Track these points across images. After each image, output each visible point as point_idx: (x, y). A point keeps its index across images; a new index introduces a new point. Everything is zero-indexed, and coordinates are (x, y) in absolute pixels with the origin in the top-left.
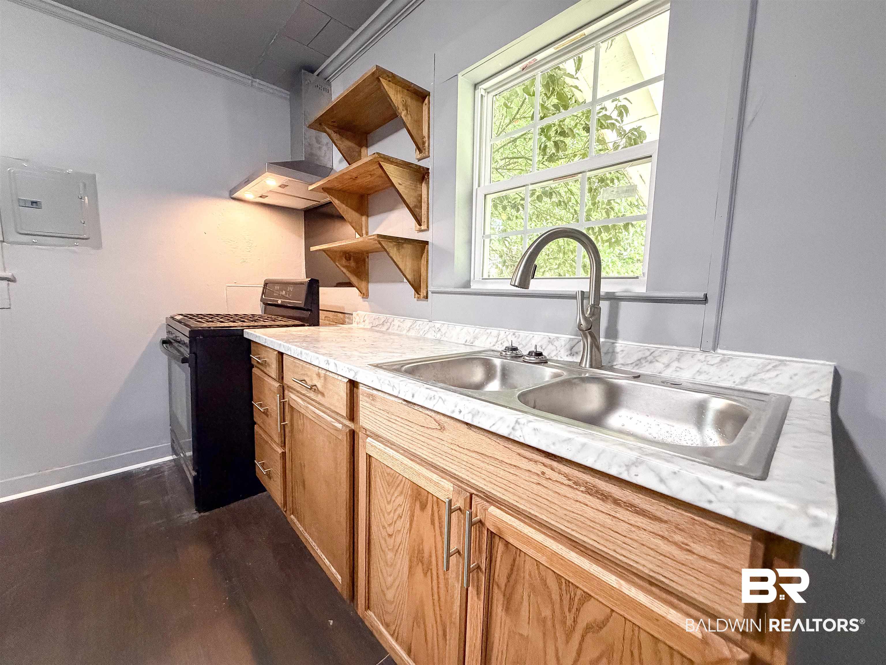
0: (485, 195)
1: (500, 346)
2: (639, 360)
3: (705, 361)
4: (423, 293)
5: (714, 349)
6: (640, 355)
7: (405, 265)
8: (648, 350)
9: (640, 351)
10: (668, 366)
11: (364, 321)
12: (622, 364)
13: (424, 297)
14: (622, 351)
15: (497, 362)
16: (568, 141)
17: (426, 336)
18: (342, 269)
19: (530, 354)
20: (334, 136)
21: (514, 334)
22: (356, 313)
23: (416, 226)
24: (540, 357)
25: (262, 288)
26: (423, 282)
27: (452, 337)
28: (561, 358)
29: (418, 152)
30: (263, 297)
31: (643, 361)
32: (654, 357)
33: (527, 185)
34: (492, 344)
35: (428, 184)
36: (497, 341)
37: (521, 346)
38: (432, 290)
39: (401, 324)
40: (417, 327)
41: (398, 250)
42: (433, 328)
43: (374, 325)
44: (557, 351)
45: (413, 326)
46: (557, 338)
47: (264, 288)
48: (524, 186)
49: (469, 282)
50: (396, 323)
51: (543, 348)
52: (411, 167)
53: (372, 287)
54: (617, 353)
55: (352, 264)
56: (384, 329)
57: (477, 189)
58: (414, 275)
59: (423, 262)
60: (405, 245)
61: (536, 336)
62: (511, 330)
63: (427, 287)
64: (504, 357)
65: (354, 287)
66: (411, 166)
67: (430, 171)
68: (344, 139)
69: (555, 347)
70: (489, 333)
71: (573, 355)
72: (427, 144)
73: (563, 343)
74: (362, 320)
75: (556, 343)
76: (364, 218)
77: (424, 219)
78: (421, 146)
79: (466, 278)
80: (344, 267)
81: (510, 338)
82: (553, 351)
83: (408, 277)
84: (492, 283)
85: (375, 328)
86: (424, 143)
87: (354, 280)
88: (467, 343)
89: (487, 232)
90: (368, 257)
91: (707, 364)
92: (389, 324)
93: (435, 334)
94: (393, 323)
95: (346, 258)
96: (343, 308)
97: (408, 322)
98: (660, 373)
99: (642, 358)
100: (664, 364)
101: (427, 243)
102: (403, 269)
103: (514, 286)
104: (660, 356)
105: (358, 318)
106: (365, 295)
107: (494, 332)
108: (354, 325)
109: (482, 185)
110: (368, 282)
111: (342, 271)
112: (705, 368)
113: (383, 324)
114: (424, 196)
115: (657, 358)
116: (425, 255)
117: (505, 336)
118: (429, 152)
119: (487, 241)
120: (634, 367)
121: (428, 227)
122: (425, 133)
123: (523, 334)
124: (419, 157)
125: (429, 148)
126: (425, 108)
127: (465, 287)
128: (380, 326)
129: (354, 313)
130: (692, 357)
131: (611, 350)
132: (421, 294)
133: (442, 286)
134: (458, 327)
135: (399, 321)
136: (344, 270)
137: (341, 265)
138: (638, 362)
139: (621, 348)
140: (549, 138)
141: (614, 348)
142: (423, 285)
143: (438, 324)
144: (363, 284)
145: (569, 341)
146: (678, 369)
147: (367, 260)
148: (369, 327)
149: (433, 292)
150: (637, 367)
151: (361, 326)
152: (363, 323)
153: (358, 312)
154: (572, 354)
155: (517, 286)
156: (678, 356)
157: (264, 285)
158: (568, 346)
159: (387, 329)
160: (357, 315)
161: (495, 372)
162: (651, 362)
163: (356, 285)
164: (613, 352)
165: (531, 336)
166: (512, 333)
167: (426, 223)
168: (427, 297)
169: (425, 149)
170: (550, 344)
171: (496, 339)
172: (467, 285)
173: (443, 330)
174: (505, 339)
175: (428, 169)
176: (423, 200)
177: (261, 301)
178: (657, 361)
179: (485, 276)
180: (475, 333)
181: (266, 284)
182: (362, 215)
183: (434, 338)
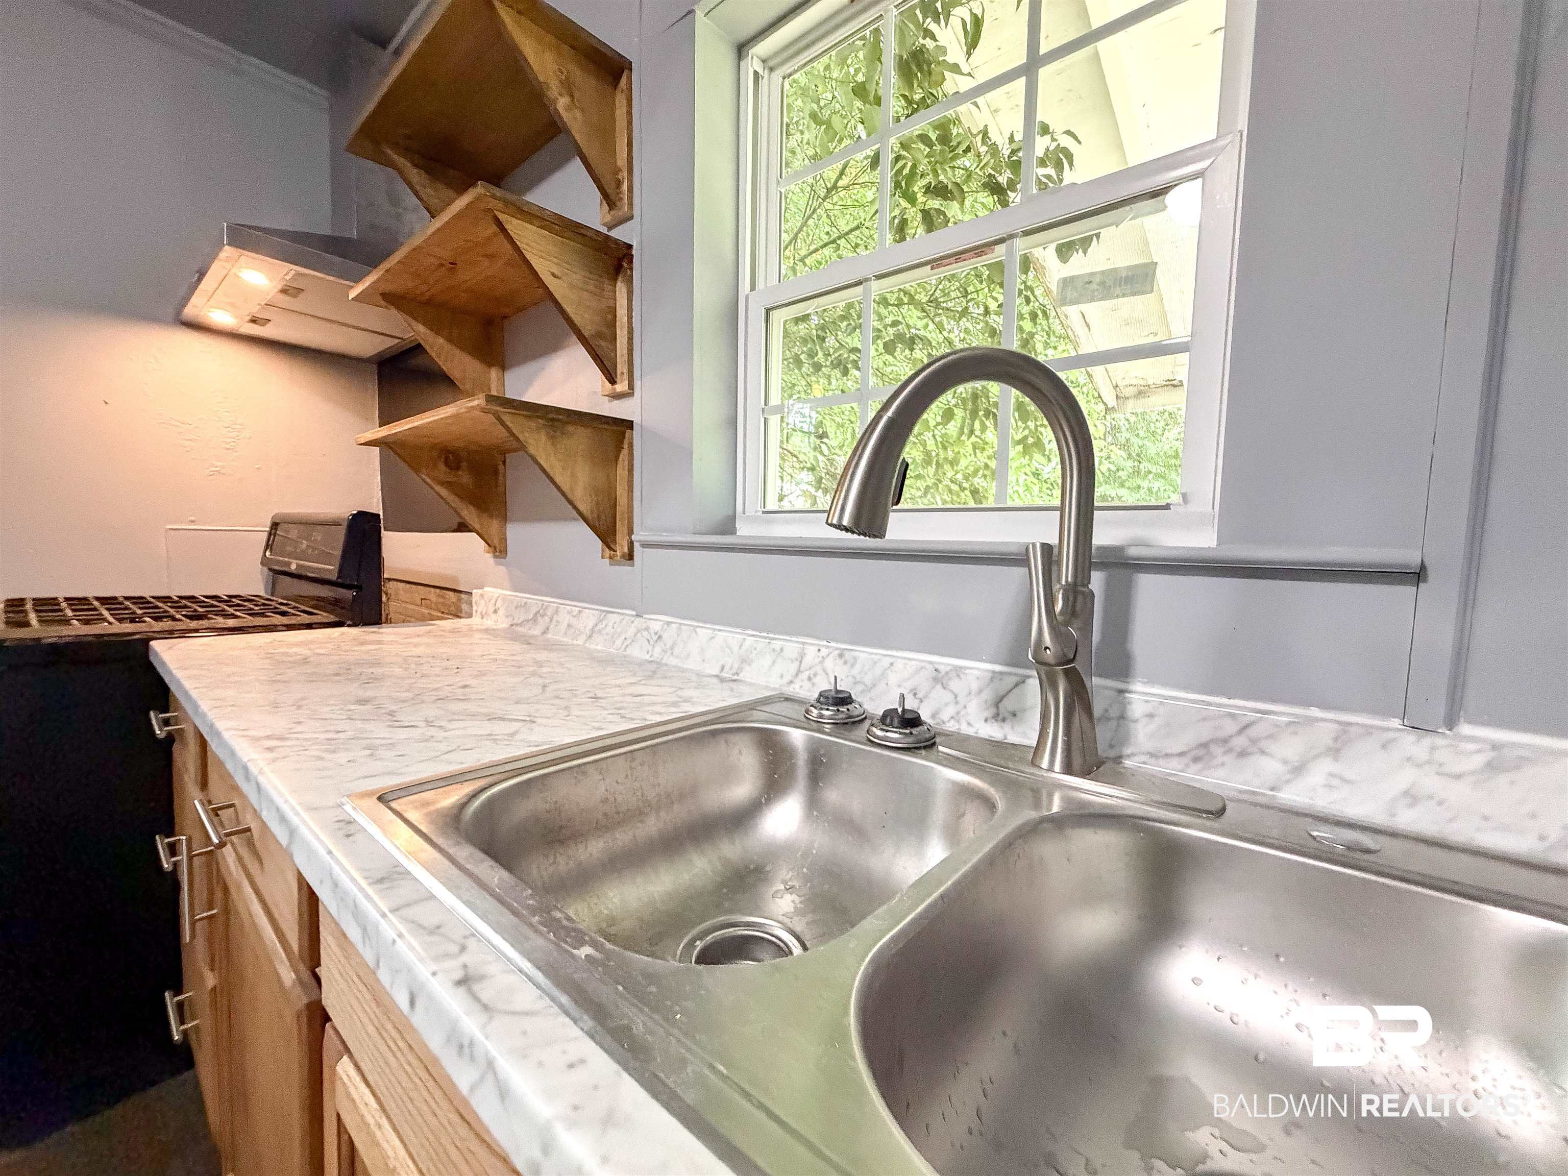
0: (768, 311)
1: (807, 685)
2: (1205, 745)
3: (1428, 762)
4: (622, 547)
5: (1451, 723)
6: (1205, 732)
7: (573, 475)
8: (1233, 716)
9: (1204, 719)
10: (1298, 770)
11: (495, 611)
12: (1152, 755)
13: (623, 556)
14: (1151, 716)
15: (798, 737)
16: (953, 209)
17: (628, 652)
18: (438, 488)
19: (888, 719)
20: (415, 175)
21: (841, 656)
22: (480, 591)
23: (603, 386)
24: (915, 731)
25: (265, 535)
26: (621, 520)
27: (689, 655)
28: (969, 724)
29: (606, 207)
30: (268, 554)
31: (1217, 750)
32: (1253, 741)
33: (867, 280)
34: (787, 678)
35: (630, 281)
36: (799, 672)
37: (860, 688)
38: (642, 538)
39: (574, 621)
40: (609, 629)
41: (552, 438)
42: (645, 633)
43: (515, 621)
44: (960, 707)
45: (600, 626)
46: (958, 670)
47: (270, 534)
48: (859, 283)
49: (733, 518)
50: (564, 617)
51: (920, 695)
52: (584, 235)
53: (516, 533)
54: (1136, 721)
55: (465, 478)
56: (536, 631)
57: (747, 297)
58: (597, 504)
59: (621, 471)
60: (570, 428)
61: (899, 664)
62: (833, 644)
63: (631, 532)
64: (815, 725)
65: (470, 531)
66: (582, 231)
67: (634, 252)
68: (440, 186)
69: (950, 697)
70: (778, 648)
71: (1004, 720)
72: (625, 187)
73: (975, 686)
74: (491, 609)
75: (954, 684)
76: (494, 373)
77: (622, 367)
78: (610, 190)
79: (723, 512)
80: (442, 483)
81: (835, 668)
82: (946, 705)
83: (582, 507)
84: (787, 522)
85: (519, 629)
86: (619, 184)
87: (469, 514)
88: (724, 675)
89: (775, 400)
90: (504, 462)
91: (1438, 773)
92: (547, 619)
93: (650, 648)
94: (555, 618)
95: (447, 464)
96: (455, 579)
97: (589, 616)
98: (1272, 789)
99: (1212, 741)
100: (1285, 762)
101: (630, 424)
102: (565, 488)
103: (839, 527)
104: (1271, 737)
105: (482, 602)
106: (499, 549)
107: (791, 646)
108: (475, 621)
109: (760, 285)
110: (505, 519)
111: (438, 494)
112: (1430, 783)
113: (535, 620)
114: (621, 312)
115: (1263, 744)
116: (624, 453)
117: (817, 660)
118: (631, 204)
119: (774, 420)
120: (1187, 766)
121: (631, 386)
122: (621, 161)
123: (864, 654)
124: (608, 218)
125: (631, 198)
126: (620, 100)
127: (723, 533)
128: (530, 624)
129: (474, 591)
130: (1384, 746)
131: (1114, 712)
132: (618, 548)
133: (666, 531)
134: (704, 632)
135: (569, 612)
136: (443, 492)
137: (434, 479)
138: (1201, 752)
139: (1148, 708)
140: (912, 200)
141: (1124, 705)
142: (621, 528)
143: (656, 622)
144: (494, 525)
145: (992, 679)
146: (1335, 782)
147: (501, 467)
148: (503, 624)
149: (646, 545)
150: (1199, 766)
151: (489, 623)
152: (494, 616)
153: (486, 589)
154: (998, 717)
155: (847, 530)
156: (1336, 739)
157: (272, 528)
158: (988, 695)
159: (544, 633)
160: (482, 596)
161: (792, 768)
162: (1243, 754)
163: (477, 526)
164: (1122, 717)
165: (886, 661)
166: (837, 652)
167: (626, 376)
168: (630, 556)
169: (621, 199)
170: (939, 686)
171: (796, 664)
172: (728, 526)
173: (669, 635)
174: (818, 669)
175: (630, 247)
176: (618, 324)
177: (262, 564)
178: (1263, 752)
179: (772, 505)
180: (744, 648)
181: (275, 525)
182: (490, 365)
183: (647, 657)
